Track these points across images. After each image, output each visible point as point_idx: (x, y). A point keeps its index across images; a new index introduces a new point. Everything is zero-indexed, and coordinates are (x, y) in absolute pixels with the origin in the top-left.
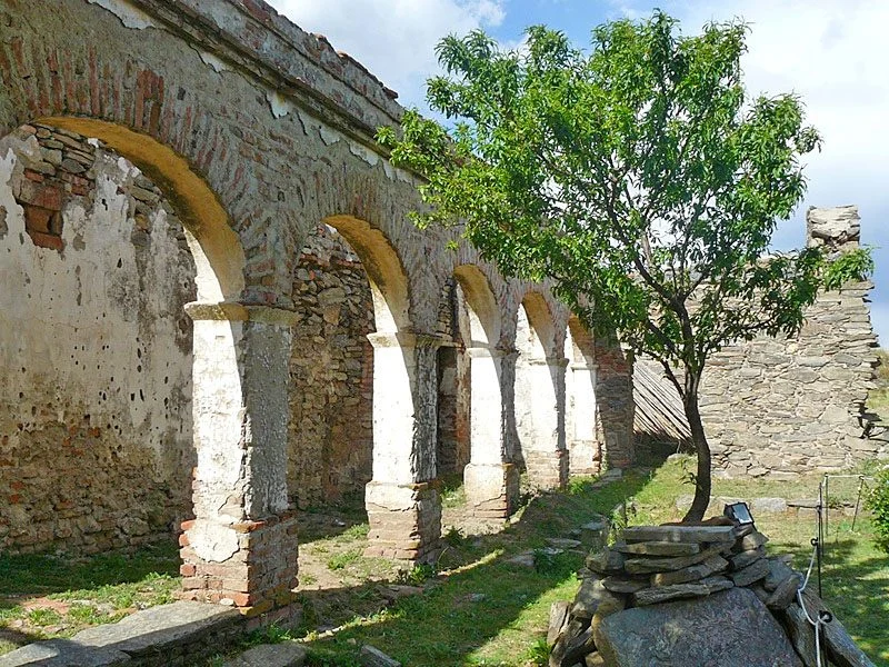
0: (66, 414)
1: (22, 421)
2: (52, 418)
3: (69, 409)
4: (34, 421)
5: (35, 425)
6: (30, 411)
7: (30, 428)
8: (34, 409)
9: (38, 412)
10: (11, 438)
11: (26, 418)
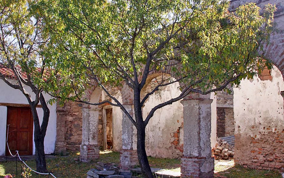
0: (275, 130)
1: (260, 131)
2: (270, 130)
3: (277, 128)
4: (264, 131)
5: (264, 132)
6: (263, 128)
7: (263, 133)
8: (264, 128)
9: (266, 129)
10: (257, 136)
11: (262, 130)
